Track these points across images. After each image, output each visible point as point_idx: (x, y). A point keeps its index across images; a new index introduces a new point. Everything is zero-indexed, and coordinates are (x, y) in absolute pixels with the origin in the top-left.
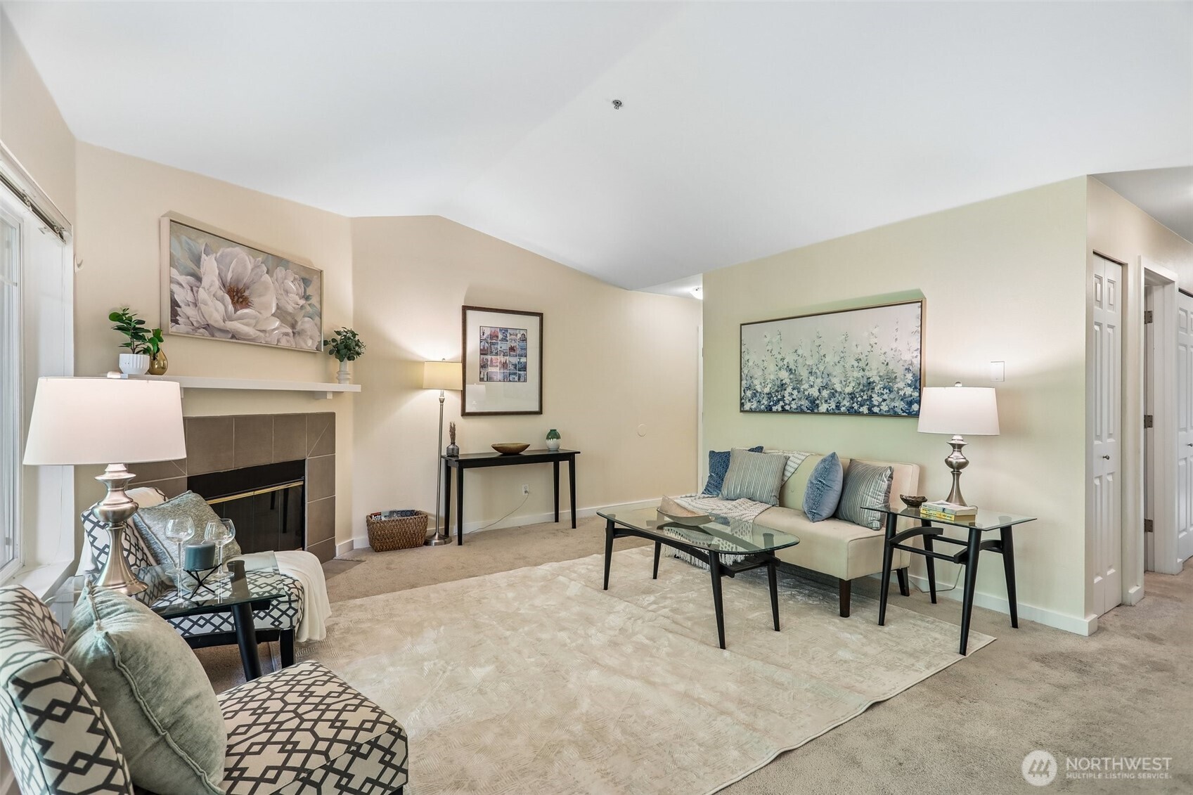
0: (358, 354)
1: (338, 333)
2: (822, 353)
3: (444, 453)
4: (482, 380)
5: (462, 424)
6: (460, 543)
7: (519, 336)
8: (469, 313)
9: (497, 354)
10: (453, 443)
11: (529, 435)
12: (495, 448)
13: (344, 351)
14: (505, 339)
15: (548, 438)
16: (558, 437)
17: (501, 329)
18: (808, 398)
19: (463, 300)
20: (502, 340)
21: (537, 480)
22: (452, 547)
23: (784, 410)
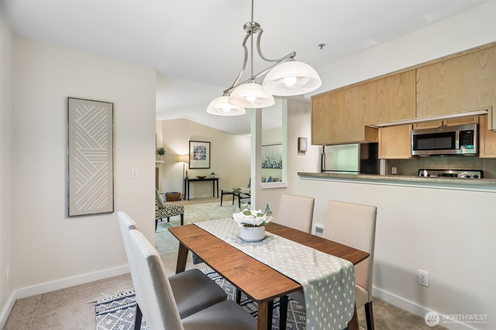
0: (165, 154)
1: (160, 149)
2: (274, 154)
3: (185, 178)
4: (194, 160)
5: (189, 171)
6: (188, 200)
7: (204, 148)
8: (191, 142)
9: (198, 153)
10: (187, 176)
11: (207, 174)
12: (197, 177)
13: (161, 153)
14: (200, 149)
15: (211, 175)
16: (214, 174)
17: (199, 146)
18: (271, 164)
19: (189, 139)
20: (199, 149)
21: (208, 186)
22: (187, 201)
23: (267, 168)
